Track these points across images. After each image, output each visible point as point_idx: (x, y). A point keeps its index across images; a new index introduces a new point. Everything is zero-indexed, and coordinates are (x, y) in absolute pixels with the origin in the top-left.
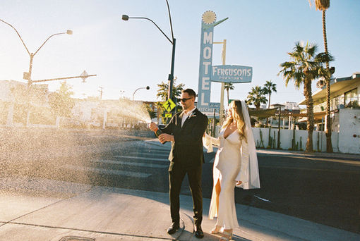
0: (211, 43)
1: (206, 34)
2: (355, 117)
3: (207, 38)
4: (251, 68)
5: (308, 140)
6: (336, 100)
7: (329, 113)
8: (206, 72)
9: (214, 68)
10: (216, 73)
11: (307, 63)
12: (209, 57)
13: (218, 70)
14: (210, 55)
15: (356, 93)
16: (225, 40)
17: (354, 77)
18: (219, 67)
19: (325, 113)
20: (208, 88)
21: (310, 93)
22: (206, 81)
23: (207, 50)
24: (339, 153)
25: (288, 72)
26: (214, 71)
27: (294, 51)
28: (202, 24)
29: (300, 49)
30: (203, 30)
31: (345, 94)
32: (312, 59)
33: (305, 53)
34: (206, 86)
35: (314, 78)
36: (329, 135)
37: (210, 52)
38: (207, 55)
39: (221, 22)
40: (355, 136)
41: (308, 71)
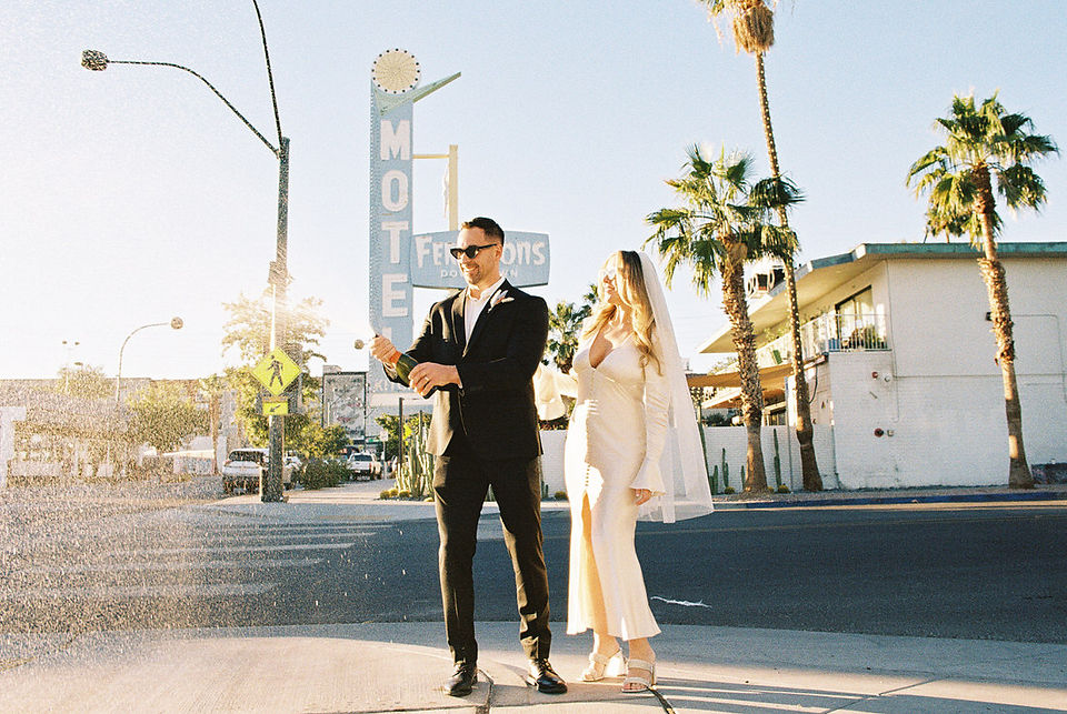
0: (405, 156)
1: (386, 125)
2: (875, 375)
3: (390, 141)
4: (546, 238)
5: (749, 453)
6: (816, 327)
7: (800, 366)
8: (395, 257)
9: (420, 243)
10: (429, 258)
11: (727, 212)
12: (401, 205)
13: (436, 247)
14: (403, 198)
15: (870, 303)
16: (454, 148)
17: (861, 253)
18: (437, 237)
19: (788, 370)
20: (402, 312)
21: (743, 306)
22: (395, 286)
23: (395, 181)
24: (840, 489)
25: (672, 240)
26: (421, 252)
27: (686, 173)
28: (374, 91)
29: (702, 168)
30: (378, 114)
31: (838, 307)
32: (742, 200)
33: (717, 180)
34: (396, 303)
35: (750, 256)
36: (805, 436)
37: (403, 187)
38: (395, 197)
39: (435, 87)
40: (879, 433)
41: (731, 238)
